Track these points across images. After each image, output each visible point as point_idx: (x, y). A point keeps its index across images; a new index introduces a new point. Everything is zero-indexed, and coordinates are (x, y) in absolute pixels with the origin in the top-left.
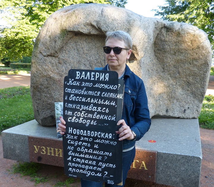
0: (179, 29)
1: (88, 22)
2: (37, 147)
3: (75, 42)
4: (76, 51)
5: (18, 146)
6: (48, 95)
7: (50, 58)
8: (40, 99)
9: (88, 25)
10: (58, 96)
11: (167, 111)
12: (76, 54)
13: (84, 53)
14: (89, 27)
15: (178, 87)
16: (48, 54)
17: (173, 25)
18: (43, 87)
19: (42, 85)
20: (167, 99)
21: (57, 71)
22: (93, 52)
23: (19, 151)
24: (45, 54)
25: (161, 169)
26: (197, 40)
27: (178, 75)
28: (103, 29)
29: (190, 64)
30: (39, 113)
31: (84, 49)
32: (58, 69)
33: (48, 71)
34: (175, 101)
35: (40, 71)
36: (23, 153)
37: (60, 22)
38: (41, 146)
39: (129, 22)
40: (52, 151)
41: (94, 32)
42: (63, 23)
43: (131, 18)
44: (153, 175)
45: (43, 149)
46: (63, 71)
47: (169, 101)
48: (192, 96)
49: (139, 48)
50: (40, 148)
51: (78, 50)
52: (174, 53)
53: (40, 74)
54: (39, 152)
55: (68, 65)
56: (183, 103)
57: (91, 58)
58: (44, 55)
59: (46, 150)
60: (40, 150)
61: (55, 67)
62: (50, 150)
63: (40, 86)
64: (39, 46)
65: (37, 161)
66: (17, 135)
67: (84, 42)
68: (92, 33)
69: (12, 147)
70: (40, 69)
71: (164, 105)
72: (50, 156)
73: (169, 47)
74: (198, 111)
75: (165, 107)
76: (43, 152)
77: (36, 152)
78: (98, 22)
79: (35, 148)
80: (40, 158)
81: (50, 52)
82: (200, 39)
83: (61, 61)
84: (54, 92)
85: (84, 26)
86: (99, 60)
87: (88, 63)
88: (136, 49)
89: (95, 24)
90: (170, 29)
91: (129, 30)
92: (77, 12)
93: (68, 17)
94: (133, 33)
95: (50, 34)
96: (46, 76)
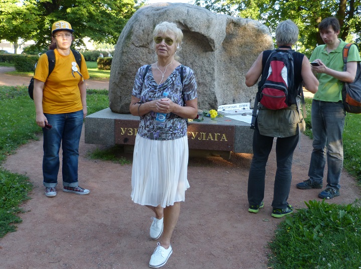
0: (245, 24)
1: (177, 20)
2: (124, 129)
5: (102, 130)
7: (142, 48)
11: (233, 101)
17: (240, 21)
19: (131, 72)
20: (233, 89)
21: (146, 59)
23: (103, 135)
24: (138, 45)
25: (238, 139)
27: (244, 66)
28: (189, 26)
30: (122, 99)
32: (147, 58)
33: (138, 60)
34: (241, 91)
35: (131, 59)
36: (108, 136)
38: (128, 128)
39: (208, 20)
42: (155, 20)
44: (232, 145)
45: (130, 130)
46: (151, 60)
47: (235, 91)
49: (215, 41)
52: (240, 46)
53: (131, 62)
54: (126, 134)
56: (249, 93)
60: (127, 131)
61: (145, 57)
63: (128, 73)
64: (132, 38)
65: (123, 143)
66: (102, 119)
69: (96, 132)
71: (231, 95)
73: (236, 40)
75: (232, 97)
76: (130, 133)
77: (123, 134)
78: (185, 20)
79: (122, 130)
80: (126, 140)
81: (142, 44)
83: (151, 52)
88: (214, 43)
89: (182, 22)
90: (237, 24)
91: (208, 27)
92: (168, 12)
93: (160, 16)
94: (211, 29)
95: (143, 28)
96: (136, 64)
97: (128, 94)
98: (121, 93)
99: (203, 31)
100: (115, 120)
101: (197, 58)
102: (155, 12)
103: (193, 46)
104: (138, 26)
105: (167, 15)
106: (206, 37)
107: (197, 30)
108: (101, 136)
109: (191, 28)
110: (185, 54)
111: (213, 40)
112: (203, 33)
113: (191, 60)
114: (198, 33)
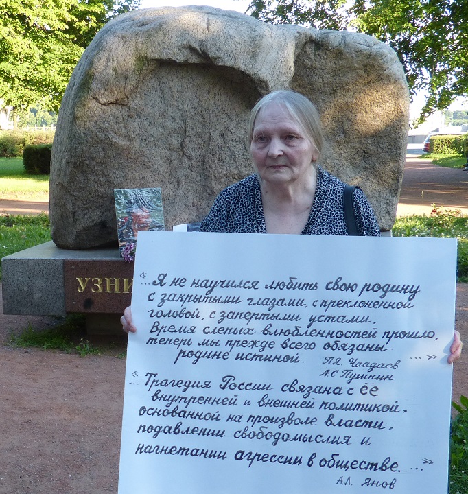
0: (340, 44)
1: (185, 43)
2: (84, 281)
3: (158, 78)
4: (159, 94)
5: (39, 284)
6: (102, 179)
7: (113, 107)
8: (83, 189)
9: (185, 48)
10: (121, 179)
12: (158, 100)
13: (172, 97)
14: (187, 52)
15: (345, 162)
16: (111, 100)
17: (327, 37)
18: (94, 163)
19: (92, 159)
21: (124, 130)
22: (188, 94)
23: (40, 295)
24: (105, 100)
26: (376, 63)
27: (343, 136)
28: (211, 54)
29: (366, 112)
30: (76, 217)
31: (173, 90)
32: (125, 128)
33: (108, 132)
35: (92, 132)
36: (50, 297)
37: (134, 44)
38: (92, 278)
39: (253, 40)
40: (116, 285)
41: (194, 59)
42: (139, 45)
43: (256, 34)
45: (97, 283)
46: (134, 131)
48: (374, 181)
50: (90, 280)
51: (162, 92)
52: (332, 92)
53: (92, 138)
54: (87, 290)
55: (143, 118)
57: (185, 106)
58: (103, 102)
59: (104, 285)
60: (91, 285)
61: (121, 125)
62: (113, 282)
63: (87, 162)
64: (93, 86)
65: (81, 309)
66: (38, 262)
67: (174, 77)
68: (190, 61)
69: (26, 289)
70: (93, 129)
72: (113, 296)
74: (390, 215)
76: (97, 289)
77: (81, 290)
78: (202, 43)
79: (79, 283)
80: (88, 303)
81: (115, 97)
82: (382, 62)
83: (133, 113)
84: (115, 173)
85: (179, 49)
86: (199, 109)
87: (179, 114)
88: (267, 87)
89: (196, 46)
90: (322, 45)
91: (254, 54)
92: (165, 26)
93: (148, 36)
94: (260, 59)
95: (115, 65)
96: (102, 142)
97: (88, 205)
98: (74, 204)
99: (242, 64)
100: (65, 263)
101: (234, 123)
102: (137, 29)
103: (223, 97)
104: (103, 60)
105: (165, 35)
106: (249, 75)
107: (230, 62)
108: (36, 297)
109: (216, 59)
110: (206, 116)
111: (265, 82)
112: (242, 67)
113: (221, 128)
114: (231, 69)
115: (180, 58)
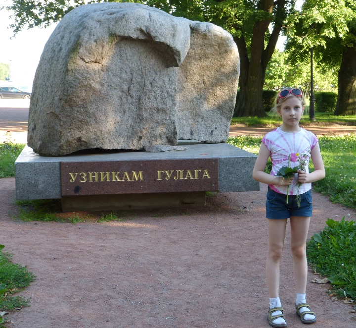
0: (206, 30)
1: (138, 27)
2: (74, 175)
3: (120, 47)
4: (119, 57)
5: (42, 178)
6: (82, 110)
7: (93, 64)
8: (69, 116)
9: (138, 30)
10: (94, 110)
11: (192, 133)
12: (119, 61)
13: (127, 59)
14: (138, 32)
15: (203, 101)
16: (93, 60)
17: (199, 26)
18: (79, 100)
19: (78, 97)
20: (190, 117)
21: (99, 79)
22: (135, 58)
23: (43, 186)
24: (89, 60)
26: (225, 43)
27: (203, 85)
28: (152, 34)
29: (217, 71)
30: (62, 135)
31: (128, 55)
32: (99, 77)
33: (89, 80)
34: (200, 120)
35: (79, 80)
36: (50, 187)
37: (107, 26)
38: (80, 173)
39: (173, 27)
40: (96, 177)
41: (142, 37)
42: (111, 27)
43: (174, 23)
44: (216, 183)
45: (83, 176)
46: (104, 80)
47: (193, 120)
48: (219, 112)
49: (181, 53)
51: (121, 56)
52: (199, 58)
53: (79, 83)
54: (76, 181)
55: (110, 72)
56: (210, 122)
57: (133, 65)
58: (87, 61)
59: (88, 177)
60: (79, 177)
61: (98, 76)
62: (94, 175)
63: (74, 99)
64: (80, 51)
65: (73, 194)
67: (128, 47)
68: (140, 38)
69: (33, 182)
70: (80, 78)
71: (188, 125)
72: (94, 184)
73: (193, 51)
74: (226, 133)
75: (189, 128)
76: (83, 180)
77: (73, 181)
78: (147, 27)
79: (71, 176)
80: (77, 189)
81: (95, 58)
82: (228, 42)
84: (91, 106)
85: (135, 31)
86: (140, 67)
87: (130, 70)
88: (180, 55)
89: (144, 29)
90: (196, 30)
91: (174, 35)
92: (126, 16)
93: (117, 21)
94: (177, 38)
95: (95, 38)
96: (86, 86)
99: (168, 41)
100: (60, 163)
101: (158, 76)
102: (109, 17)
103: (154, 61)
104: (87, 35)
105: (126, 21)
106: (172, 48)
107: (162, 40)
108: (40, 187)
109: (154, 37)
110: (144, 71)
111: (179, 52)
112: (168, 43)
113: (151, 79)
114: (163, 43)
115: (134, 36)
